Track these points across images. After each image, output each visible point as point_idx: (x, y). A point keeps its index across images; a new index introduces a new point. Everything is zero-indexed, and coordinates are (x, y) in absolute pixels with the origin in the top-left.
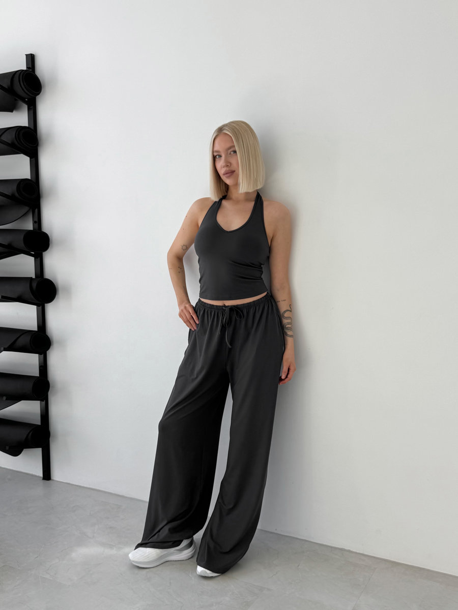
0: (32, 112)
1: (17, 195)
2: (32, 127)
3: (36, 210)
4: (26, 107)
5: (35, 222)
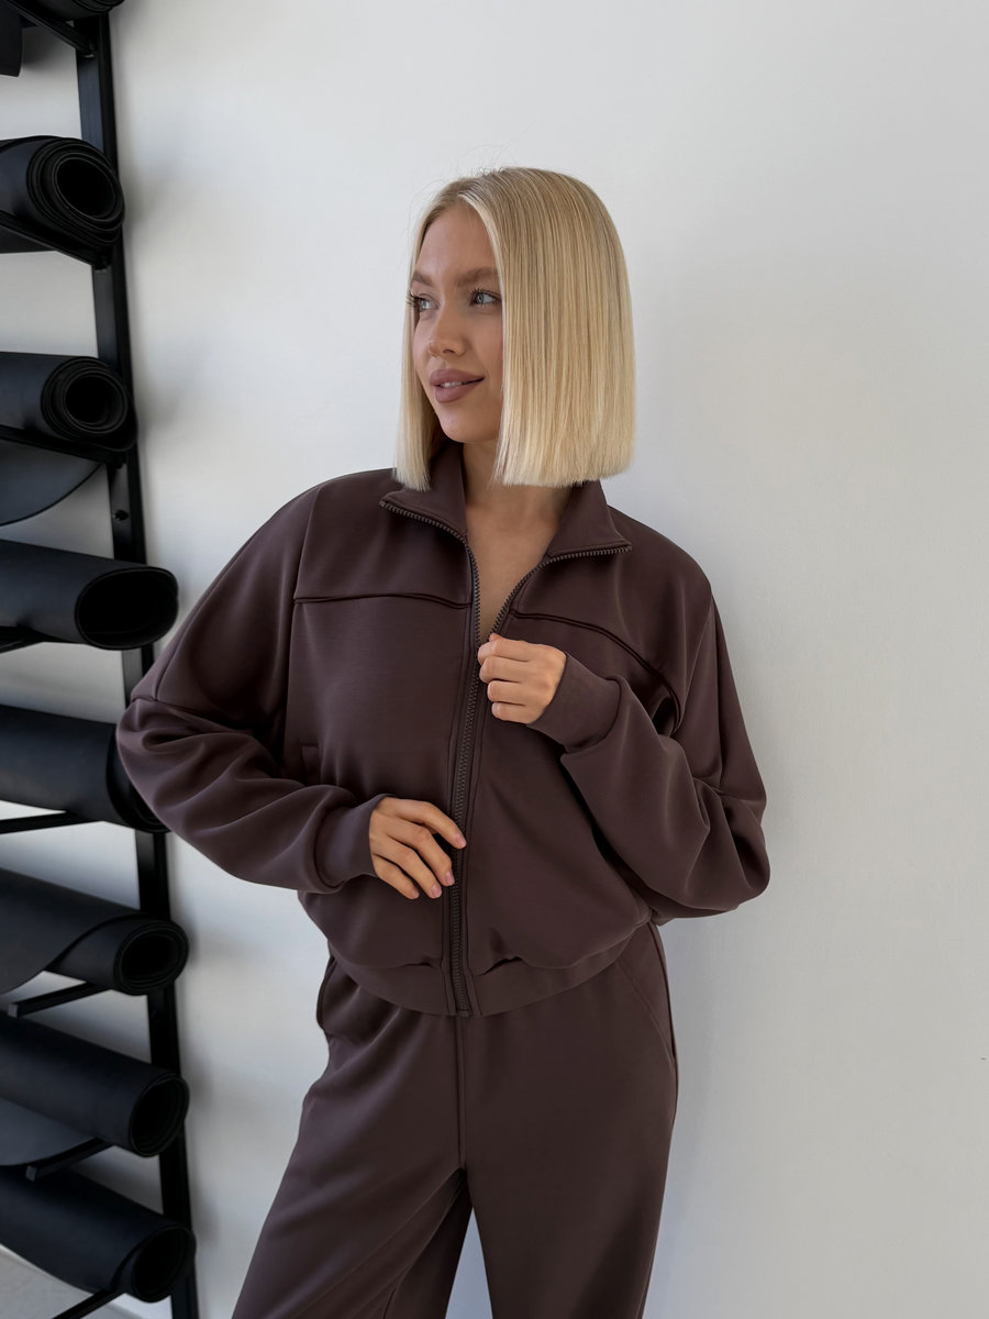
0: (93, 74)
1: (42, 424)
2: (97, 143)
3: (123, 472)
4: (70, 55)
5: (120, 515)
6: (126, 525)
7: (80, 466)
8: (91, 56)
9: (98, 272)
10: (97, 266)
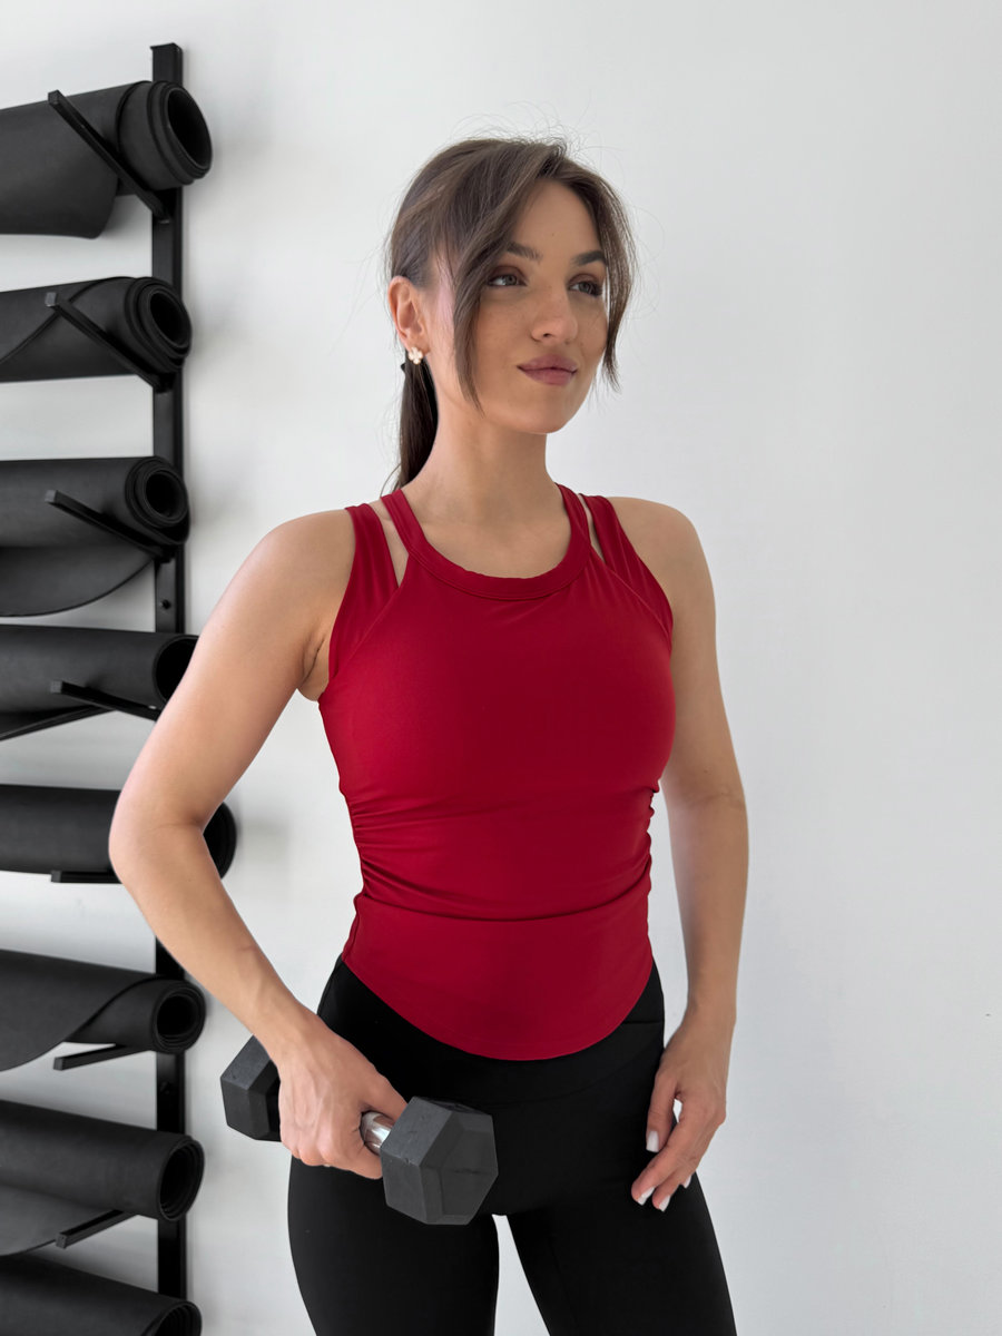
0: (167, 237)
3: (172, 564)
5: (166, 605)
6: (169, 615)
7: (136, 557)
8: (167, 222)
9: (159, 396)
10: (157, 390)
